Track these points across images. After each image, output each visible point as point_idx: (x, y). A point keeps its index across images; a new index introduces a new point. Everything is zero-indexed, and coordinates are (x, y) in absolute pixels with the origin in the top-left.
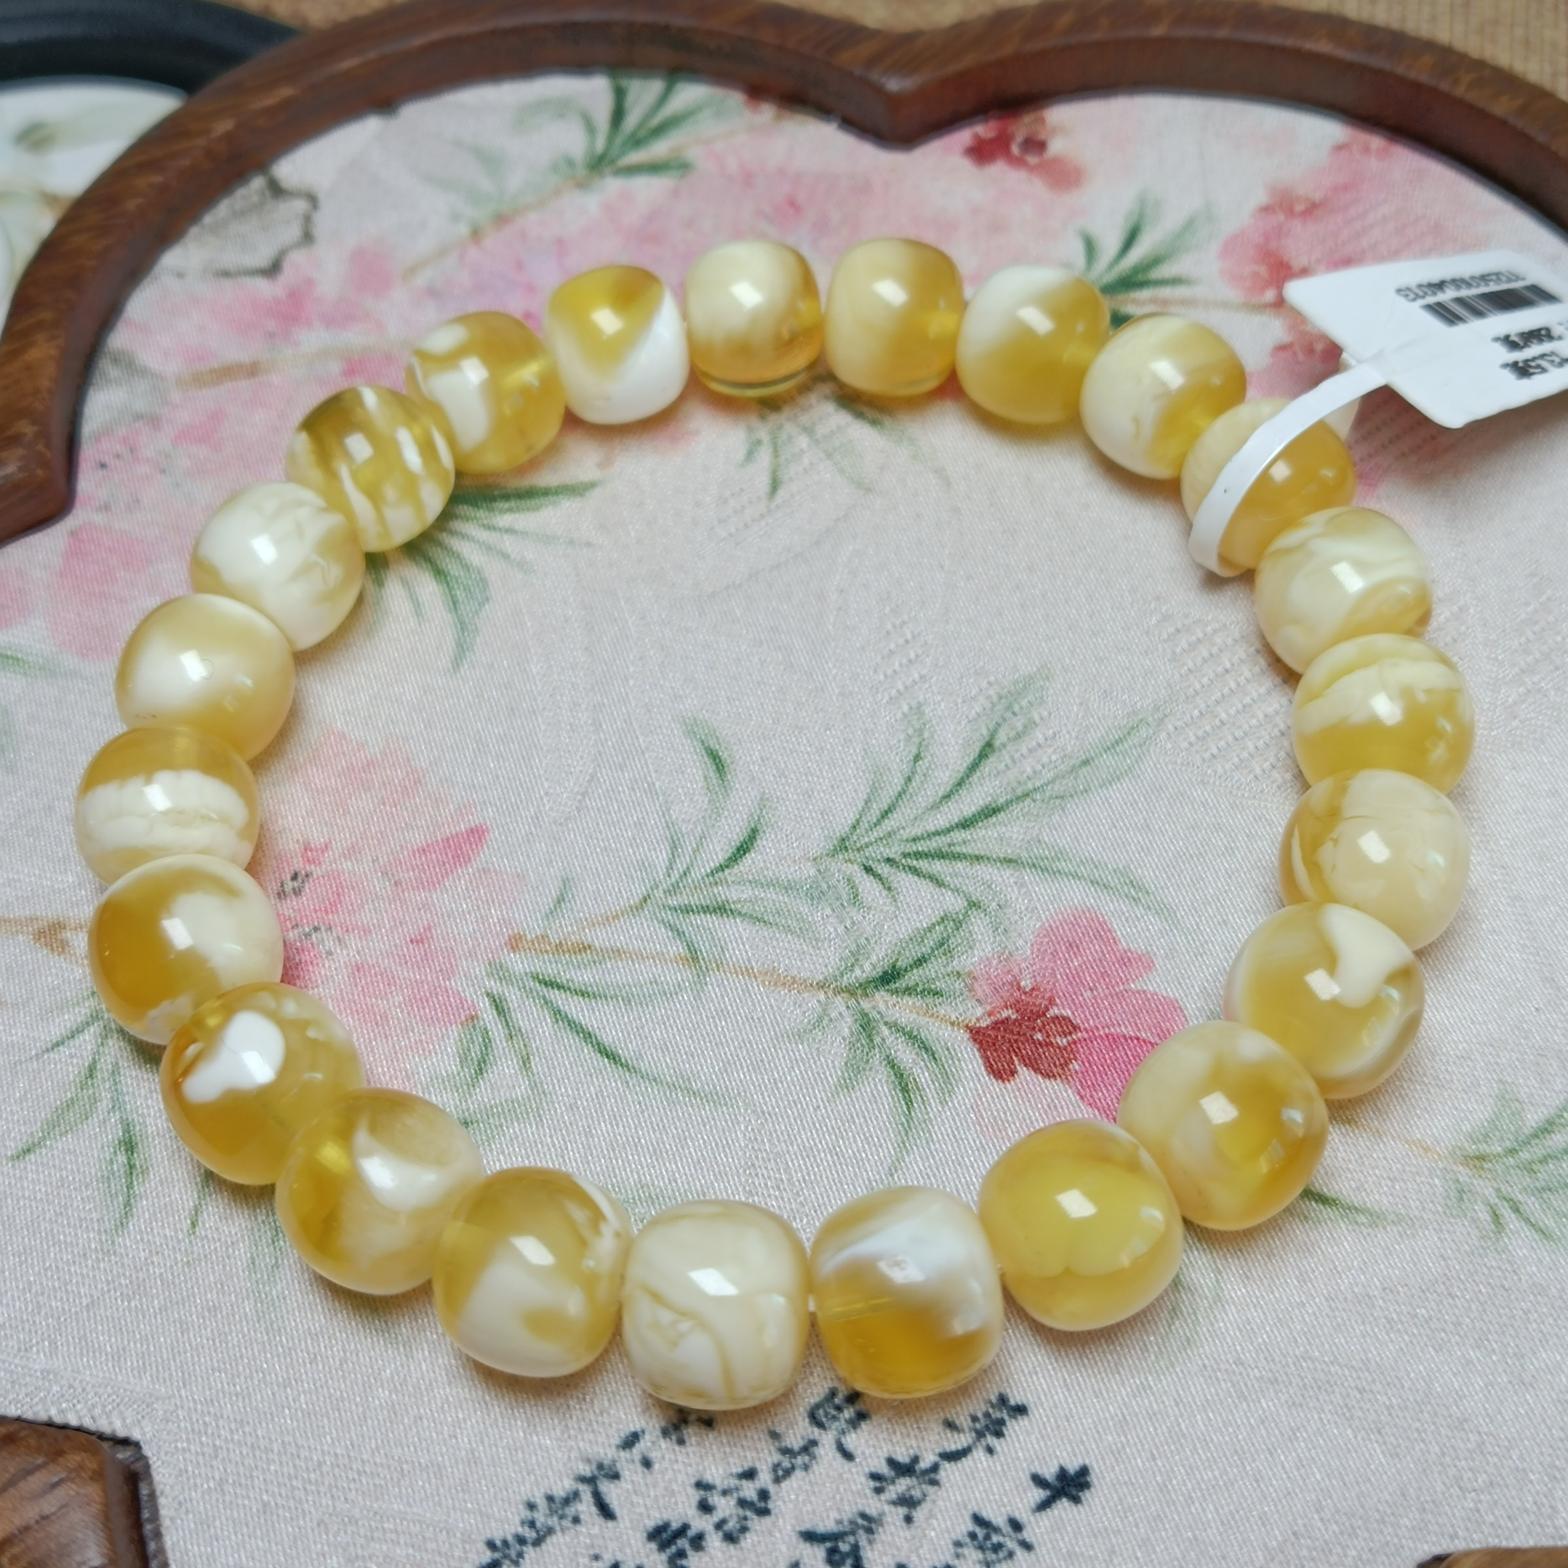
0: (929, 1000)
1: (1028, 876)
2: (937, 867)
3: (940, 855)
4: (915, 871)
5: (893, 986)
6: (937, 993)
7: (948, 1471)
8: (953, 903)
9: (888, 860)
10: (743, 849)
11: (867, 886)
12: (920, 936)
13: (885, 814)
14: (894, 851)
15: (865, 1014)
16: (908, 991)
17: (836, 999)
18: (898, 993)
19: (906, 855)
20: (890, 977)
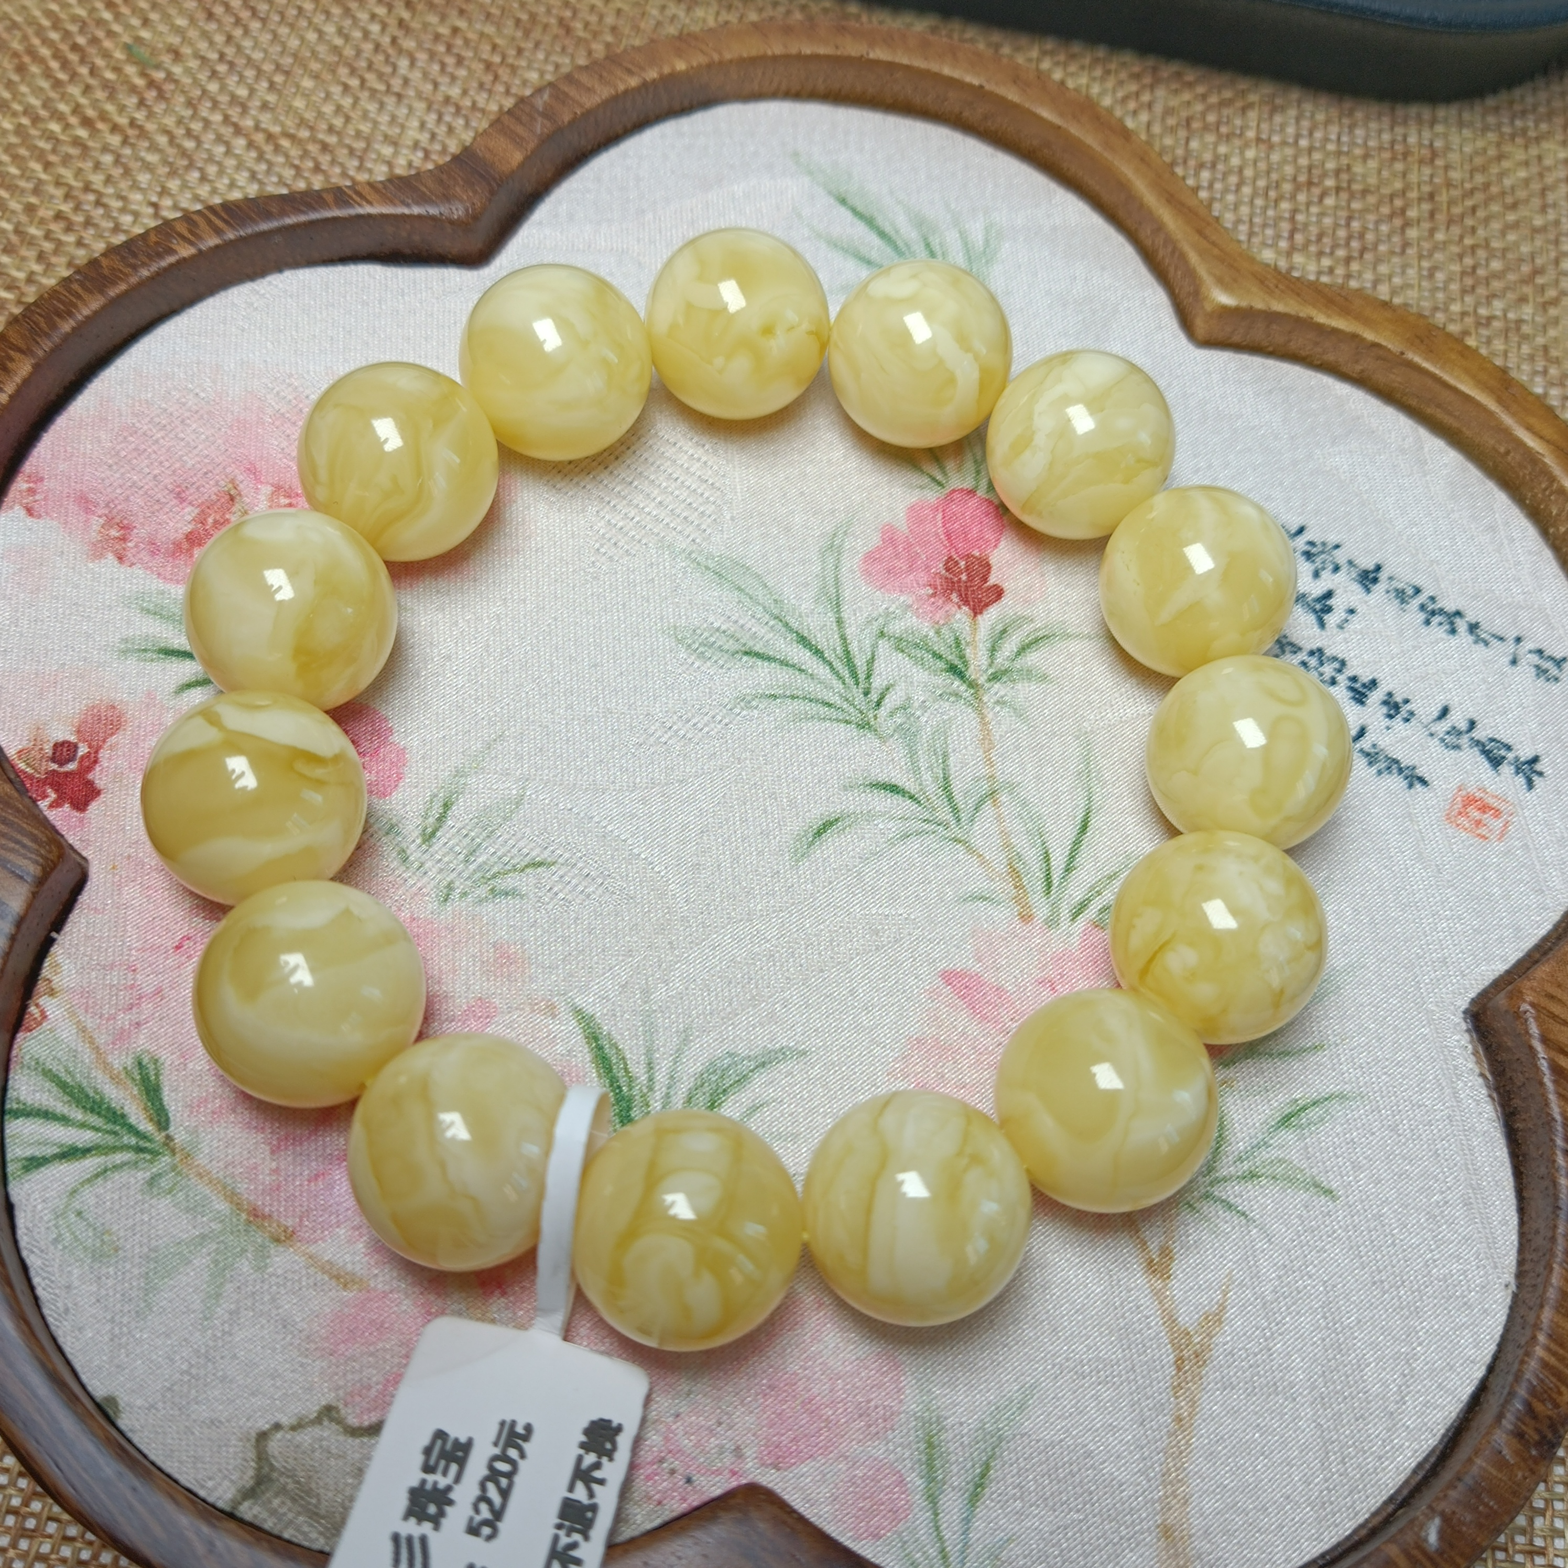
0: (962, 645)
3: (849, 662)
5: (962, 668)
6: (957, 642)
8: (885, 647)
9: (866, 694)
10: (894, 789)
12: (917, 660)
13: (829, 705)
14: (857, 694)
15: (989, 680)
16: (962, 657)
17: (985, 699)
18: (966, 663)
19: (857, 684)
20: (956, 671)
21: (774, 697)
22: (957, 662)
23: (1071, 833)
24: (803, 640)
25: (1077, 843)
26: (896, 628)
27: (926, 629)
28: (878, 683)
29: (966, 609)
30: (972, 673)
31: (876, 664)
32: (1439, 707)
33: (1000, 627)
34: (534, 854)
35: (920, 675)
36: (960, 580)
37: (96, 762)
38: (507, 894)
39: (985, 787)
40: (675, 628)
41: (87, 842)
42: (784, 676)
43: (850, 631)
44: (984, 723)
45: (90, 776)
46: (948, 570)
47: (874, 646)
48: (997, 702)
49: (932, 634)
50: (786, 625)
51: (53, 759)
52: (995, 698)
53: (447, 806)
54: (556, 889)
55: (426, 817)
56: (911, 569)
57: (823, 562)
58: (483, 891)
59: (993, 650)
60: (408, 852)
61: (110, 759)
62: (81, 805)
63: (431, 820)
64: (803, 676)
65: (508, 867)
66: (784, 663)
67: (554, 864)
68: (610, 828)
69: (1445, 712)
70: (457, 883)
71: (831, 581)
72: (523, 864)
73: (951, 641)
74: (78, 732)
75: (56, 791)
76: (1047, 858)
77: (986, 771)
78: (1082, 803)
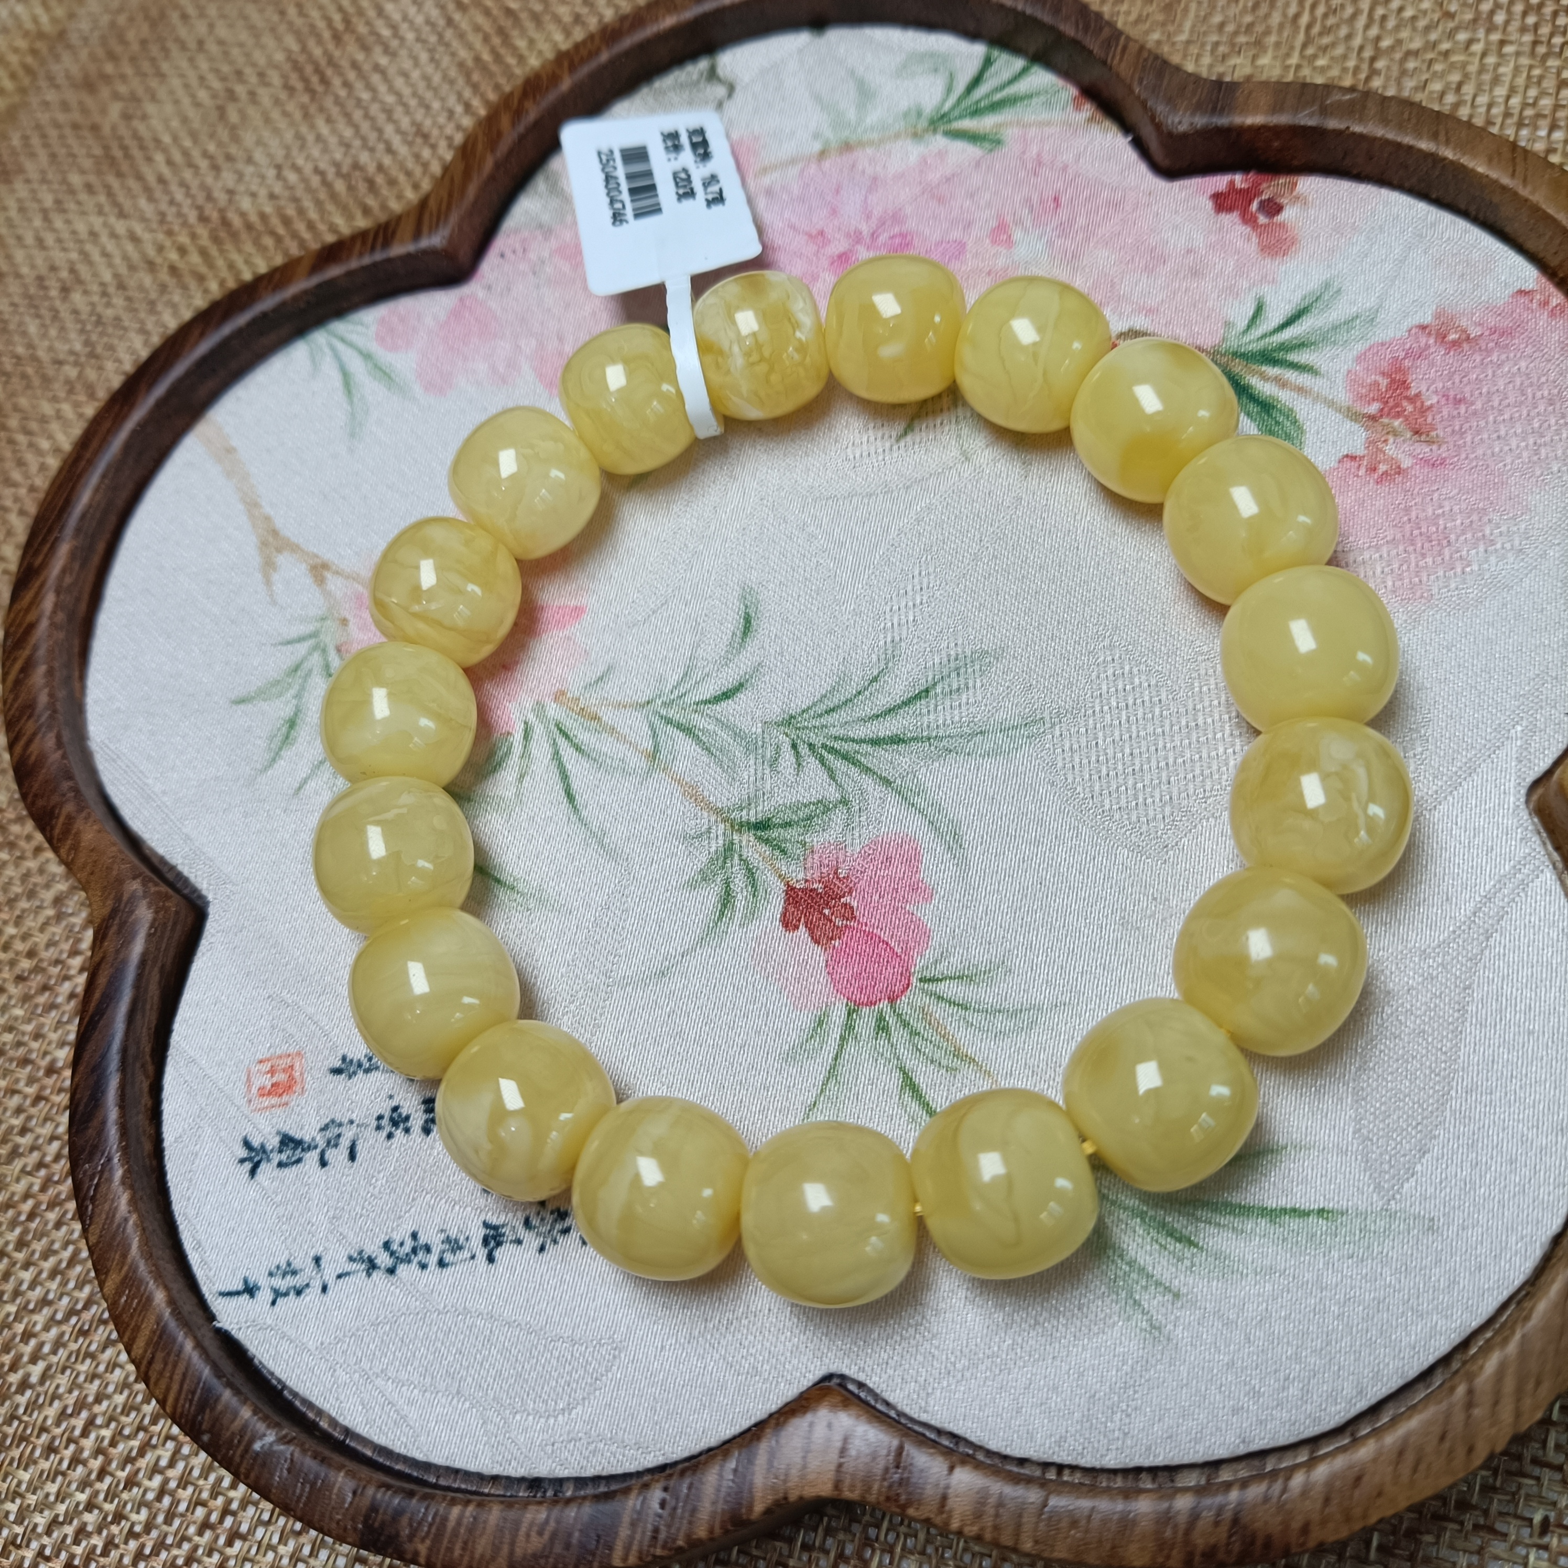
0: (777, 853)
1: (892, 798)
2: (838, 764)
3: (845, 757)
4: (822, 761)
5: (759, 833)
6: (784, 852)
8: (833, 794)
9: (811, 746)
10: (726, 695)
11: (788, 756)
12: (796, 807)
13: (829, 711)
14: (818, 740)
15: (731, 843)
16: (767, 841)
17: (721, 825)
18: (760, 838)
19: (824, 746)
20: (762, 826)
22: (768, 834)
24: (896, 740)
26: (838, 817)
27: (816, 839)
28: (812, 763)
29: (801, 885)
30: (749, 836)
31: (826, 776)
32: (358, 1156)
33: (762, 896)
35: (784, 799)
36: (829, 906)
42: (883, 701)
44: (707, 806)
46: (846, 905)
47: (841, 788)
48: (709, 831)
49: (808, 840)
50: (922, 740)
52: (714, 833)
57: (948, 819)
59: (750, 873)
64: (869, 715)
66: (892, 710)
69: (353, 1154)
73: (788, 847)
76: (579, 749)
77: (674, 770)
78: (585, 813)
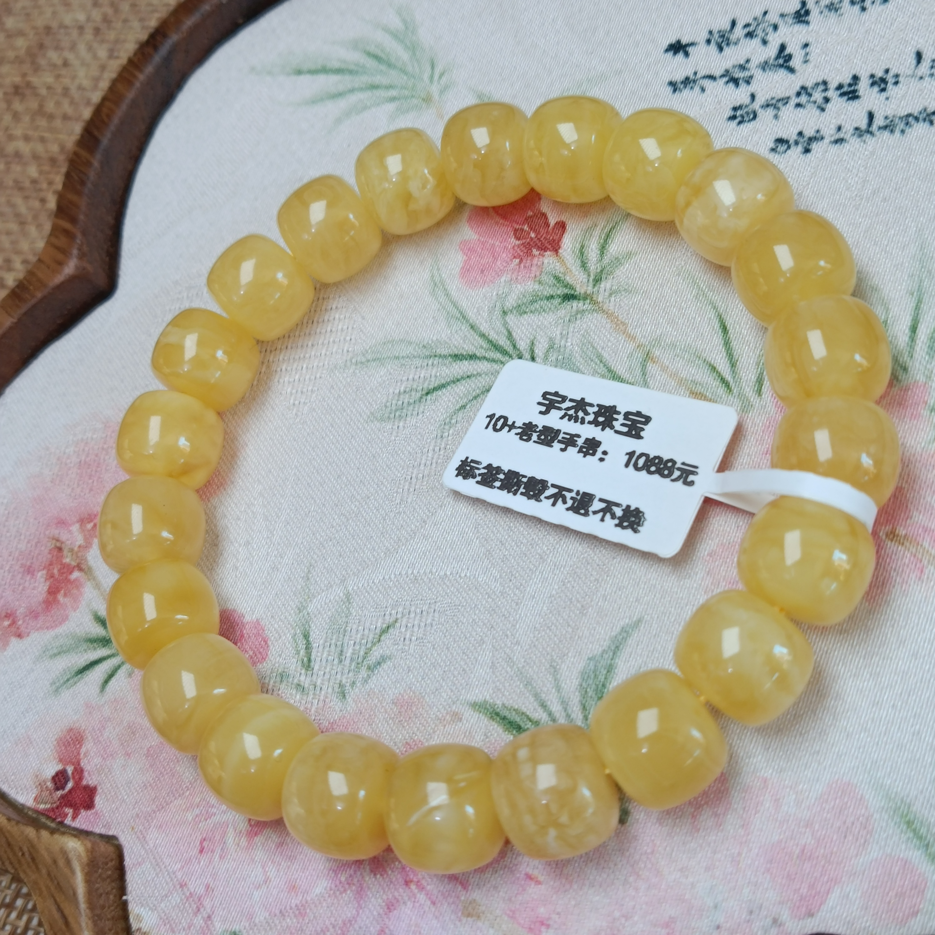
0: (562, 277)
2: (503, 341)
3: (497, 347)
4: (514, 346)
5: (572, 292)
6: (557, 278)
7: (718, 73)
8: (511, 319)
15: (594, 285)
16: (566, 286)
17: (600, 299)
18: (572, 288)
19: (511, 356)
20: (569, 297)
21: (463, 407)
22: (566, 291)
23: (717, 339)
24: (457, 357)
25: (727, 343)
26: (511, 302)
27: (531, 286)
28: (523, 345)
29: (548, 253)
30: (580, 290)
31: (514, 334)
32: (914, 56)
33: (578, 246)
34: (379, 625)
35: (548, 319)
36: (532, 239)
37: (82, 771)
38: (379, 663)
39: (639, 355)
40: (372, 414)
41: (107, 825)
42: (461, 388)
43: (484, 327)
44: (609, 315)
45: (84, 783)
46: (518, 239)
47: (505, 324)
48: (611, 295)
49: (537, 287)
50: (440, 356)
51: (57, 789)
52: (607, 294)
53: (306, 636)
54: (408, 636)
55: (298, 653)
56: (495, 258)
57: (436, 299)
58: (364, 673)
59: (584, 265)
60: (302, 684)
61: (89, 762)
62: (89, 805)
63: (302, 652)
64: (473, 379)
65: (369, 645)
66: (456, 381)
67: (396, 621)
68: (415, 572)
69: (919, 56)
70: (344, 681)
71: (450, 307)
72: (377, 636)
73: (552, 281)
74: (61, 760)
75: (71, 806)
76: (713, 369)
77: (631, 346)
78: (712, 314)
